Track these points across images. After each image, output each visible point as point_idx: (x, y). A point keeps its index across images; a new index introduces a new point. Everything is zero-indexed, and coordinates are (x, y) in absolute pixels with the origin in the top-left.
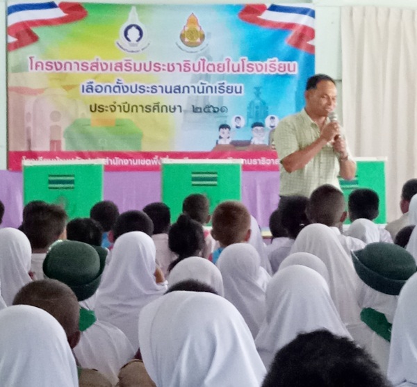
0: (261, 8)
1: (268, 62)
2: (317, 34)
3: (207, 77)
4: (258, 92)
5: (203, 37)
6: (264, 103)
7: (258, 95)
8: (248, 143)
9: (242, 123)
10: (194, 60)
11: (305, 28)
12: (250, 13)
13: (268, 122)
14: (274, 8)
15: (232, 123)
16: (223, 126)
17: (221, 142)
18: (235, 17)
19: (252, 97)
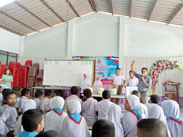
0: (110, 57)
1: (111, 66)
2: (119, 61)
3: (101, 68)
4: (109, 70)
5: (101, 62)
6: (110, 73)
7: (109, 71)
8: (107, 79)
9: (107, 76)
10: (99, 65)
11: (117, 60)
12: (108, 58)
13: (111, 76)
14: (112, 57)
15: (105, 76)
16: (104, 76)
17: (103, 79)
18: (106, 58)
19: (108, 71)
